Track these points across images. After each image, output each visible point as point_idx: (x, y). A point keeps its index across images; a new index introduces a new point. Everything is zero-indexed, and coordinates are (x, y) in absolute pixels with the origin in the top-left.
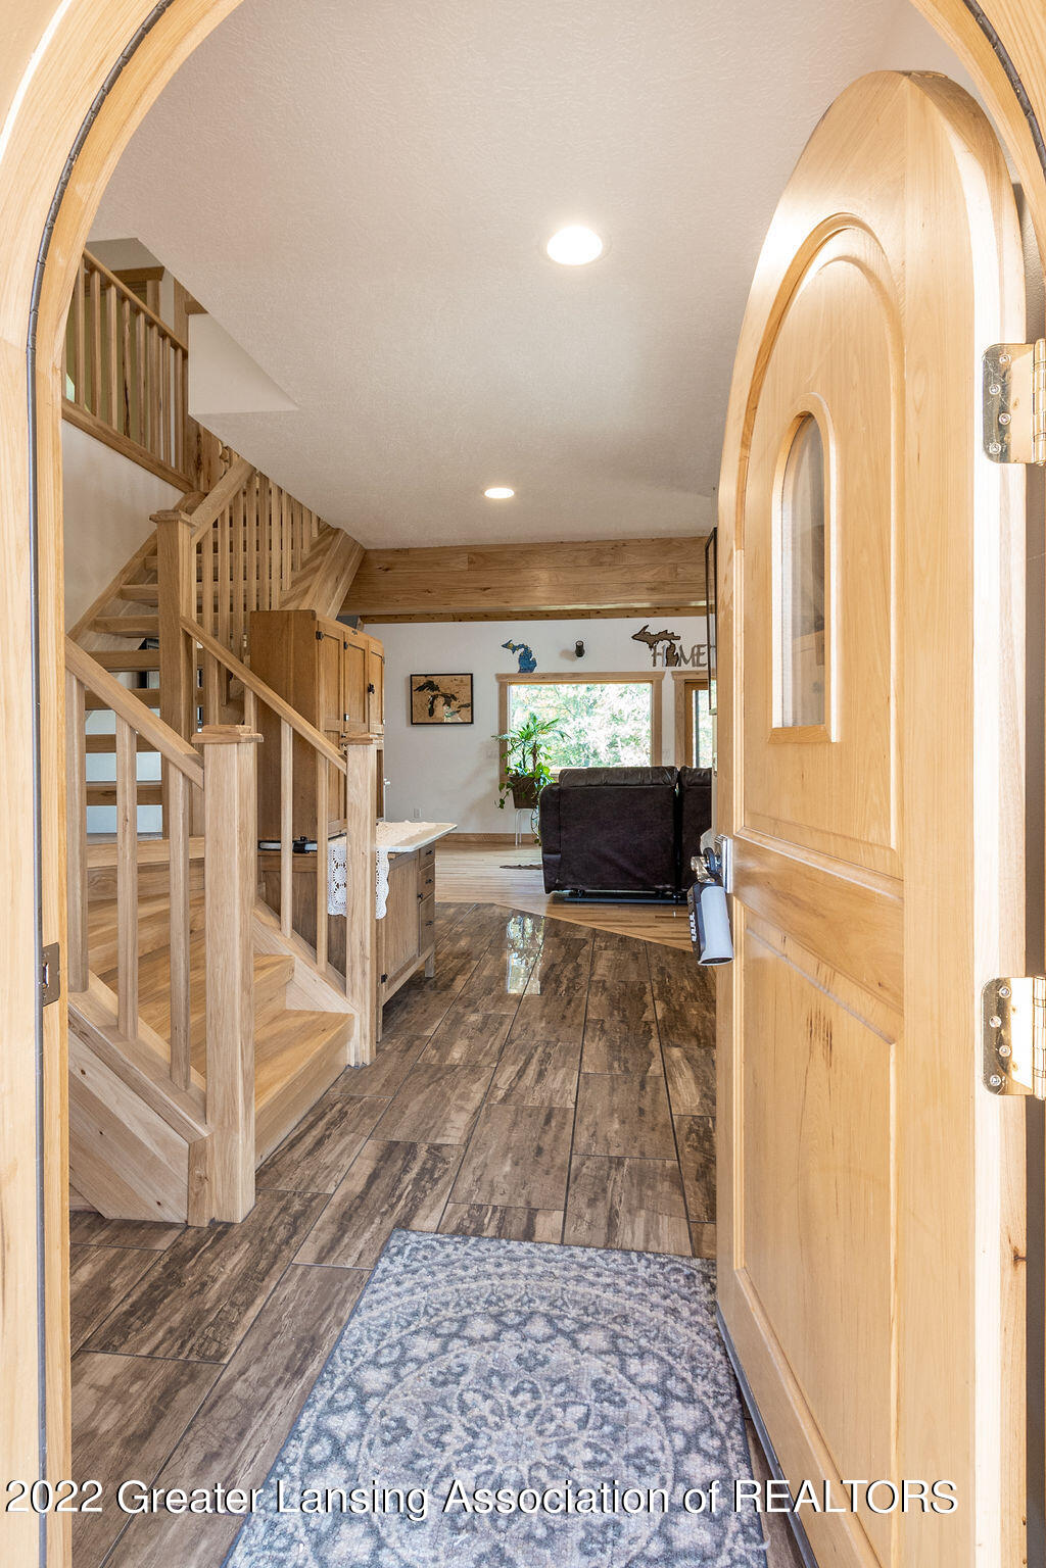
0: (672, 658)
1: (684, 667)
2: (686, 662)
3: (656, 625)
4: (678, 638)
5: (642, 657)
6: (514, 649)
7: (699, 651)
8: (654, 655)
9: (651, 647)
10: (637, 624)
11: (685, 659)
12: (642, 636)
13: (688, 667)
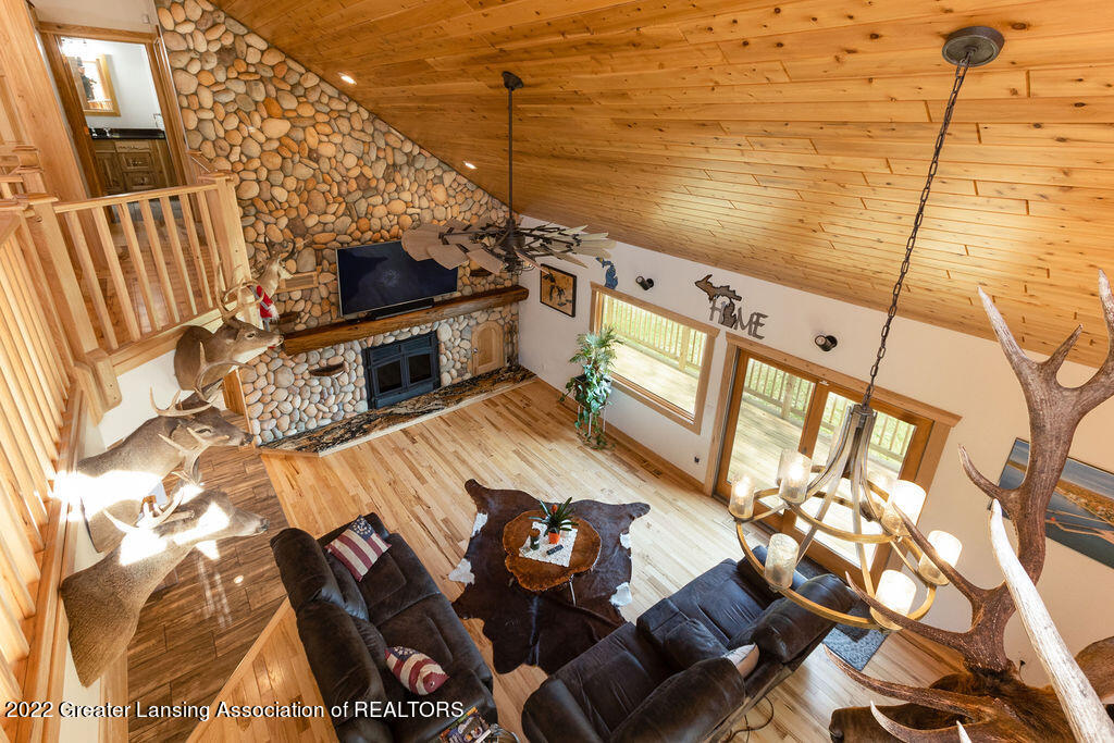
0: (730, 317)
1: (739, 332)
2: (743, 328)
3: (721, 277)
4: (739, 299)
5: (700, 306)
6: (604, 264)
7: (758, 320)
8: (713, 309)
9: (711, 299)
10: (702, 270)
11: (742, 323)
12: (705, 284)
13: (744, 334)
